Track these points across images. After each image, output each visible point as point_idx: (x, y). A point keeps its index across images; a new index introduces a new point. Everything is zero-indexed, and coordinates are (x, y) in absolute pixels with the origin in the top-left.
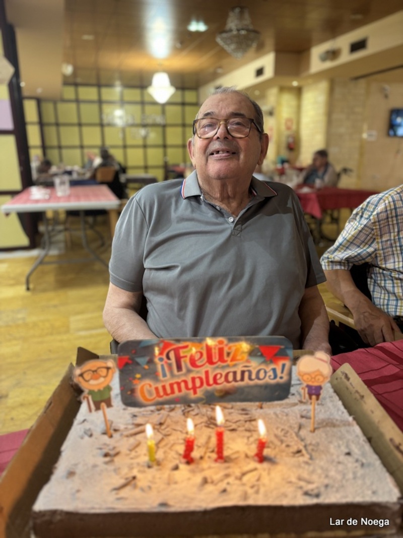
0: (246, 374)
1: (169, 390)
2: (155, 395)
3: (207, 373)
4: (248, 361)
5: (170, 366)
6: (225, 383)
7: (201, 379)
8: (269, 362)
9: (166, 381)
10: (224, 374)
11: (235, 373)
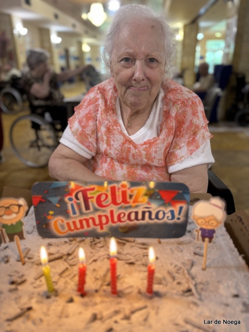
0: (147, 215)
1: (78, 225)
2: (67, 228)
3: (112, 212)
4: (148, 203)
5: (79, 205)
6: (128, 222)
7: (106, 217)
8: (167, 205)
9: (76, 217)
10: (127, 213)
11: (137, 213)
